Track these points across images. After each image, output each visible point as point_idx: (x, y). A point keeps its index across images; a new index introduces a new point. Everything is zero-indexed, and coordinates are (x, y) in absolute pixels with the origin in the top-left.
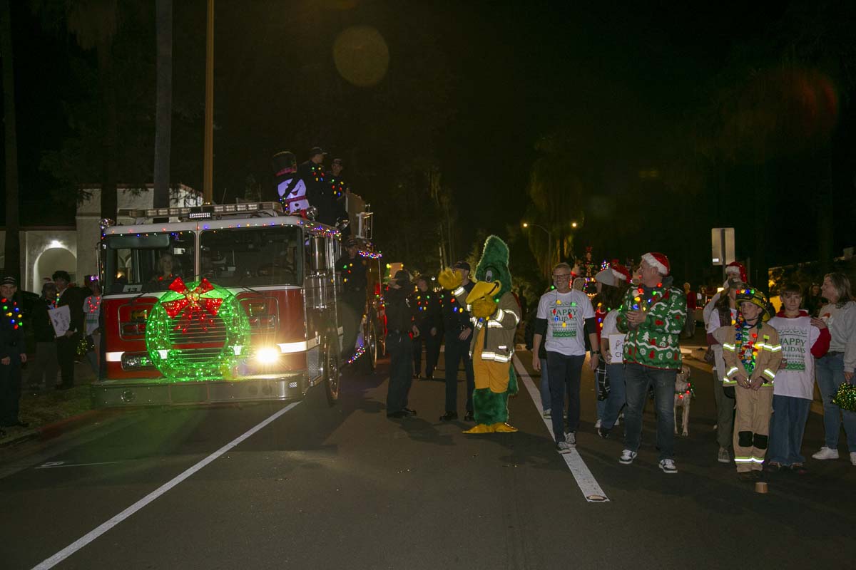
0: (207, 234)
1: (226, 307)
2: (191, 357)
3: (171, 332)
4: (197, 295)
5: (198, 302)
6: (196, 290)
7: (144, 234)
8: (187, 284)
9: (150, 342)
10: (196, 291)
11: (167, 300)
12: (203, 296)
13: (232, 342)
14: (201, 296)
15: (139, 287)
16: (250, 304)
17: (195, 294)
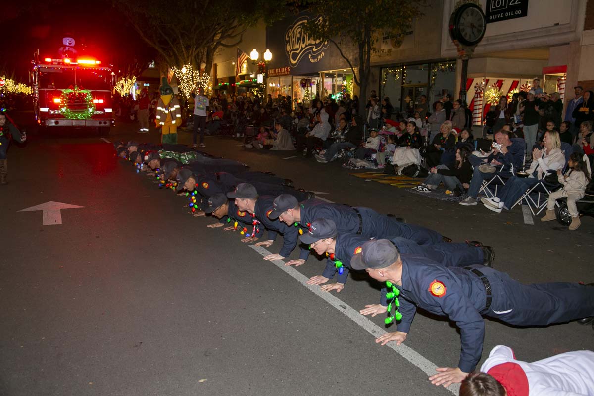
1: (88, 96)
3: (68, 103)
5: (78, 93)
6: (77, 89)
8: (74, 87)
9: (59, 106)
11: (67, 92)
12: (80, 91)
13: (90, 107)
15: (54, 87)
16: (95, 95)
17: (77, 91)
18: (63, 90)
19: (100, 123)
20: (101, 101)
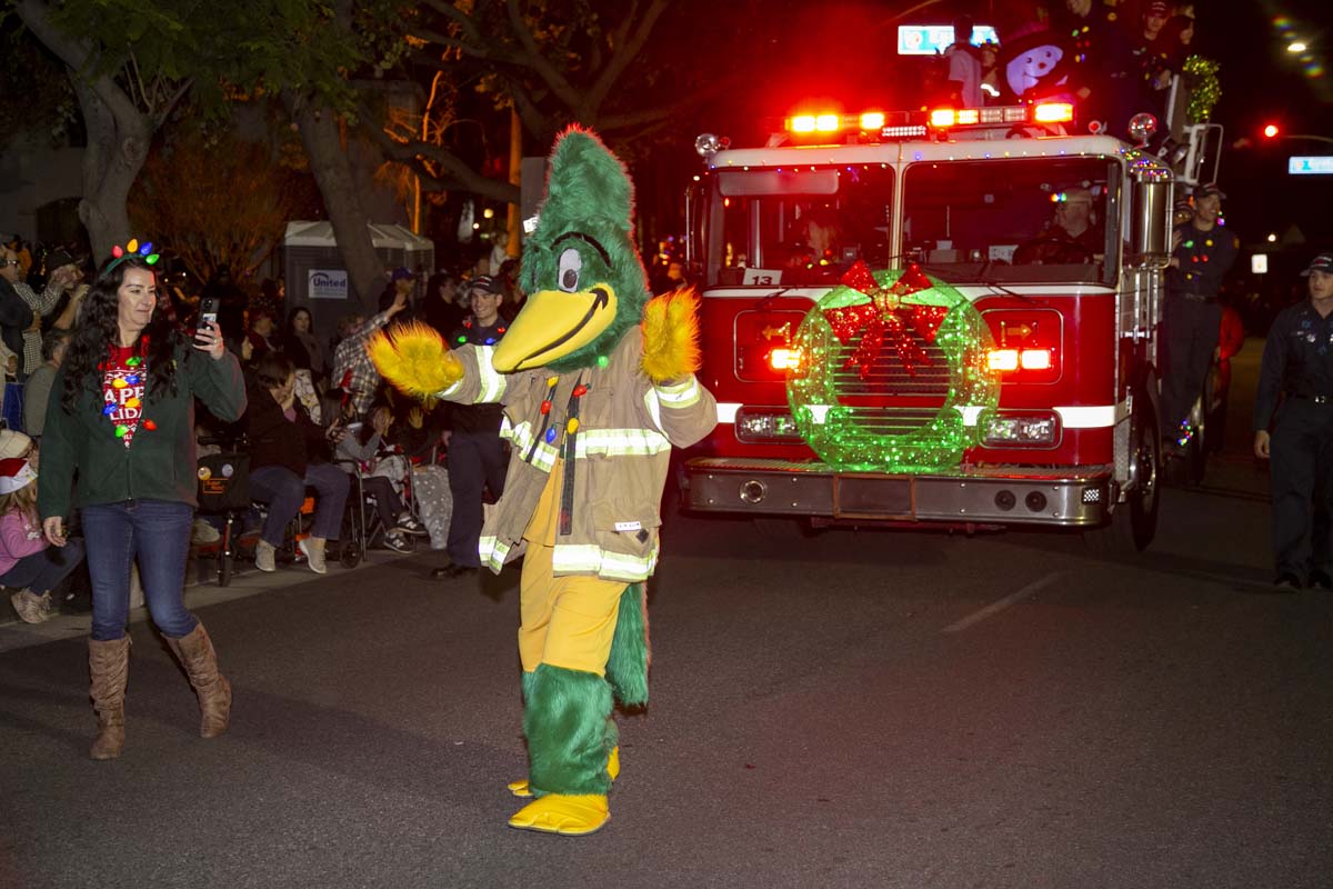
0: (918, 171)
1: (953, 325)
2: (873, 423)
3: (836, 370)
4: (896, 297)
5: (897, 312)
6: (895, 286)
7: (791, 168)
8: (876, 275)
9: (794, 388)
10: (893, 289)
11: (834, 304)
12: (909, 299)
13: (964, 400)
14: (904, 299)
15: (776, 276)
16: (1002, 322)
17: (891, 296)
18: (817, 295)
19: (1005, 501)
20: (1038, 359)
